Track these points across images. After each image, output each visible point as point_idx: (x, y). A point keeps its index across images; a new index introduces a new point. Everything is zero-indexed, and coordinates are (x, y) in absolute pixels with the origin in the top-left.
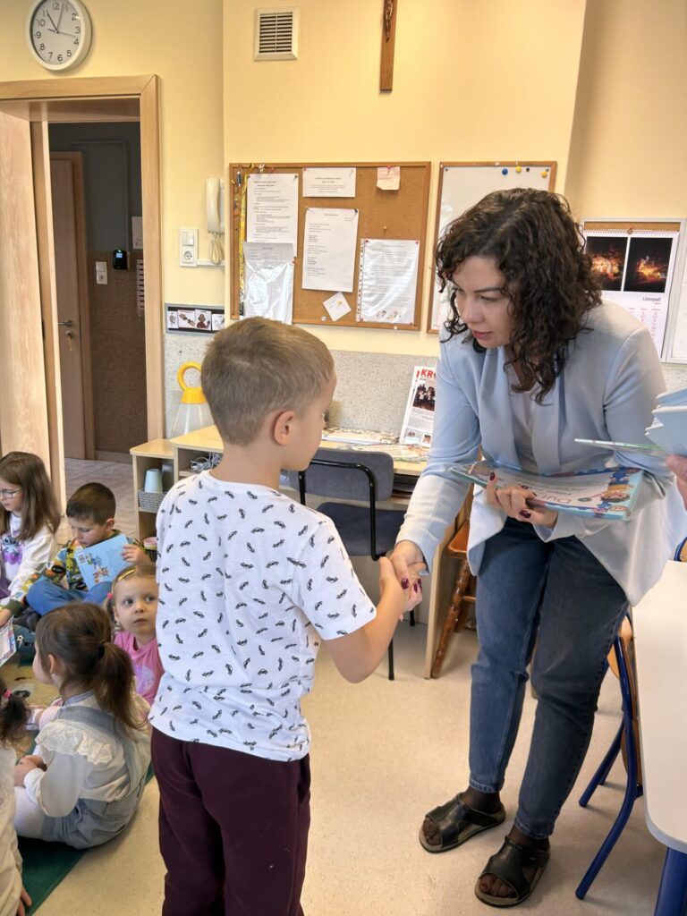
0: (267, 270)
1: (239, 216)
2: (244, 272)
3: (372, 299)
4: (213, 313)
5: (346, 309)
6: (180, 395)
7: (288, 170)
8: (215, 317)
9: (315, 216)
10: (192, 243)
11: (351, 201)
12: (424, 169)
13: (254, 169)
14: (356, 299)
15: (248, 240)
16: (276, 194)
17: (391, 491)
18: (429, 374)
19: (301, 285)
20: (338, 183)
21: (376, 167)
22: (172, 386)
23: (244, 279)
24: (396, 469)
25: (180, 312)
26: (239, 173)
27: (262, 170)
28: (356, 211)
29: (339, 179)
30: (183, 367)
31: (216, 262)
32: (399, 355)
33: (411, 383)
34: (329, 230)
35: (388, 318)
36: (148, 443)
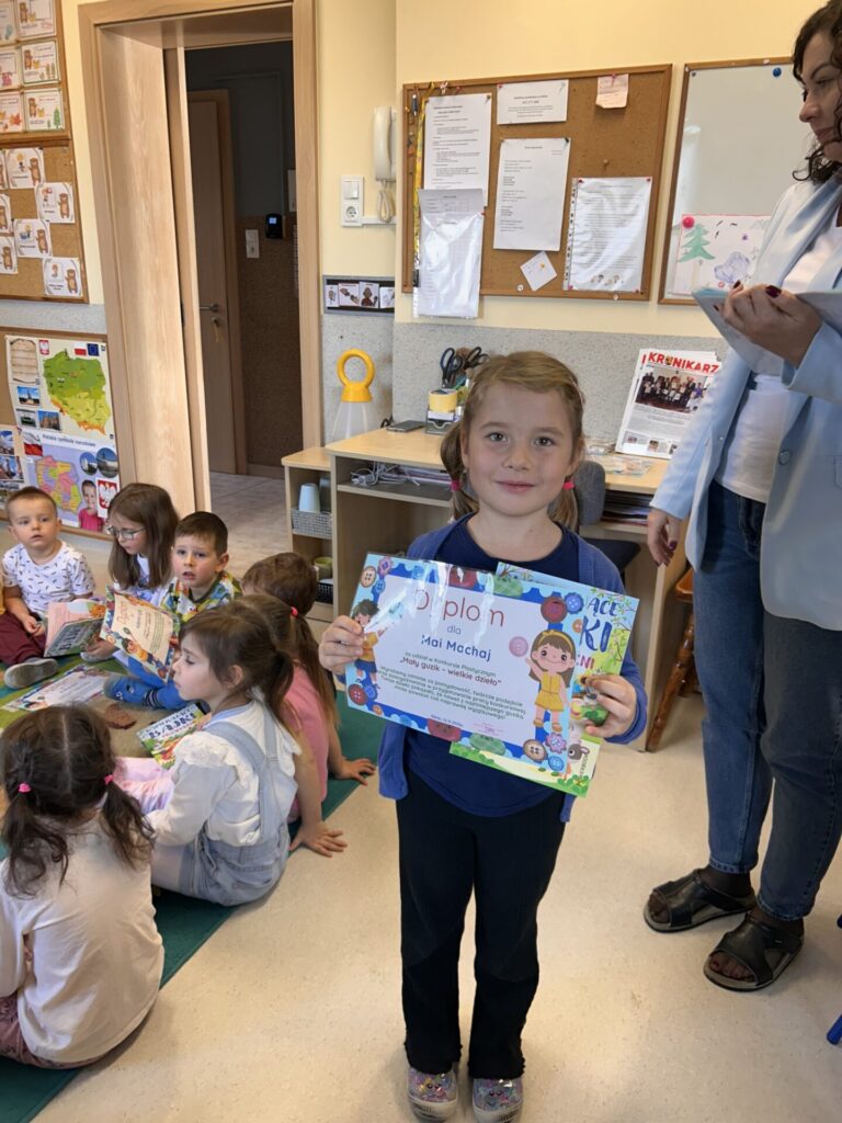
0: (446, 228)
1: (414, 155)
2: (420, 230)
3: (585, 259)
4: (381, 286)
5: (549, 274)
6: (340, 394)
7: (478, 89)
8: (384, 290)
9: (512, 149)
10: (354, 194)
11: (560, 127)
12: (663, 75)
13: (433, 90)
14: (564, 260)
15: (425, 187)
16: (462, 123)
17: (601, 512)
18: (659, 359)
19: (492, 245)
20: (543, 102)
21: (596, 77)
22: (331, 381)
23: (420, 239)
24: (608, 484)
25: (341, 286)
26: (414, 97)
27: (444, 92)
28: (567, 141)
29: (546, 96)
30: (345, 356)
31: (386, 219)
32: (620, 334)
33: (634, 372)
34: (530, 168)
35: (606, 285)
36: (303, 452)
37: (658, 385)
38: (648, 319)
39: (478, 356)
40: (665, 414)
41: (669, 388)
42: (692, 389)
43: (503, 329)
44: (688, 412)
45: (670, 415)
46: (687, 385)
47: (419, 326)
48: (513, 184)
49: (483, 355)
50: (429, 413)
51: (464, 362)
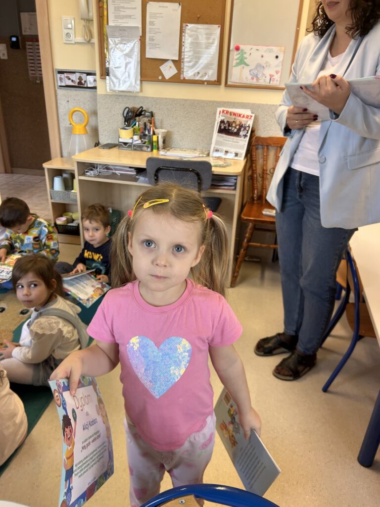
0: (121, 46)
1: (102, 7)
2: (108, 47)
3: (191, 64)
4: (88, 75)
5: (174, 71)
6: (70, 130)
8: (90, 79)
9: (152, 7)
10: (70, 26)
14: (180, 65)
15: (109, 24)
17: (210, 184)
18: (226, 113)
19: (145, 56)
22: (64, 124)
23: (108, 51)
25: (66, 75)
28: (180, 5)
30: (72, 111)
31: (88, 40)
32: (208, 101)
33: (215, 119)
34: (162, 17)
35: (201, 77)
36: (52, 161)
37: (227, 125)
38: (220, 94)
40: (231, 138)
41: (232, 126)
42: (241, 126)
43: (153, 98)
44: (241, 137)
45: (233, 139)
46: (239, 125)
47: (111, 96)
48: (154, 25)
49: (144, 110)
50: (120, 139)
51: (135, 114)
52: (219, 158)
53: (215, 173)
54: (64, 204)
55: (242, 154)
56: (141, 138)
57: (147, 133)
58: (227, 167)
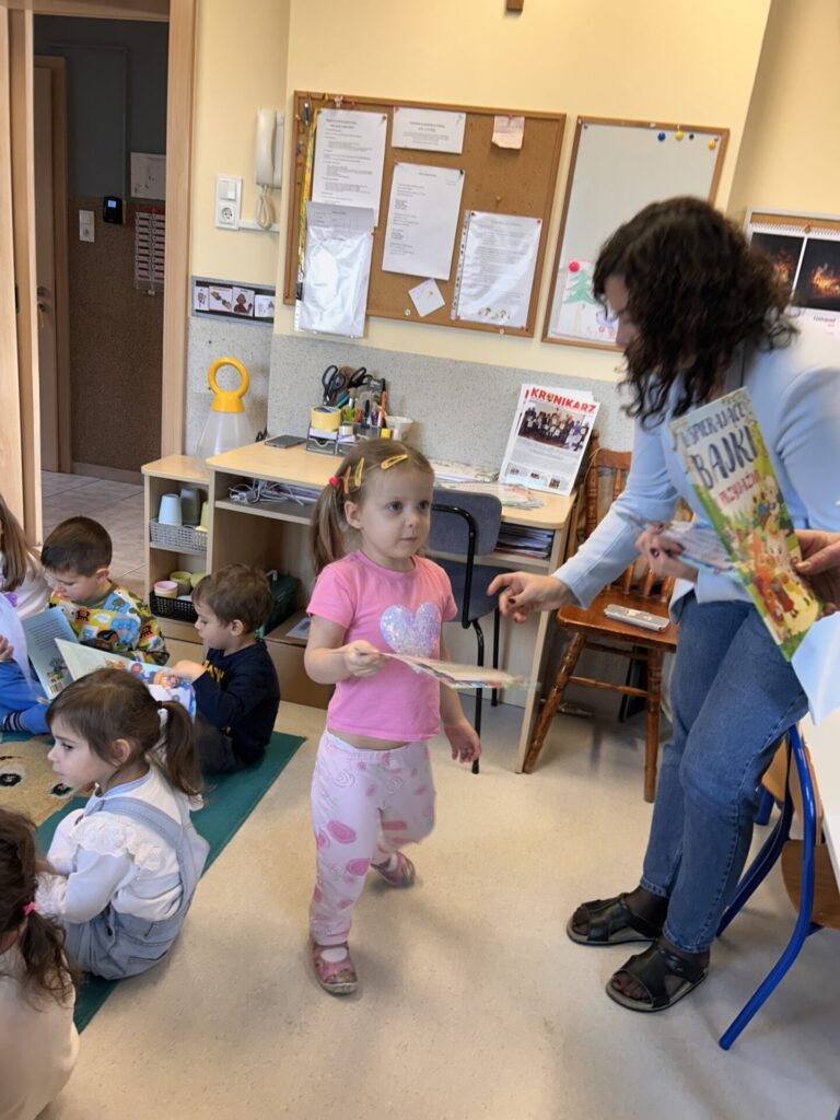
0: (333, 242)
1: (303, 165)
2: (305, 242)
3: (474, 291)
4: (257, 293)
5: (438, 302)
6: (209, 402)
7: (372, 108)
8: (261, 300)
9: (405, 173)
10: (231, 195)
11: (455, 158)
12: (556, 125)
13: (328, 101)
14: (453, 290)
15: (314, 199)
16: (355, 140)
17: (495, 542)
18: (541, 395)
19: (381, 267)
20: (439, 131)
21: (493, 115)
22: (197, 386)
23: (305, 251)
24: (503, 517)
25: (212, 289)
26: (306, 105)
27: (338, 105)
28: (462, 173)
29: (443, 126)
30: (216, 362)
31: (266, 225)
32: (503, 368)
33: (516, 405)
34: (423, 194)
35: (493, 318)
36: (163, 460)
37: (540, 420)
38: (529, 356)
39: (363, 377)
40: (545, 449)
41: (550, 423)
42: (569, 425)
43: (388, 352)
44: (567, 448)
45: (550, 450)
46: (567, 423)
47: (300, 340)
48: (405, 207)
49: (370, 376)
50: (311, 430)
51: (347, 381)
52: (517, 488)
53: (506, 521)
54: (177, 554)
55: (567, 484)
56: (355, 432)
57: (369, 422)
58: (534, 510)
